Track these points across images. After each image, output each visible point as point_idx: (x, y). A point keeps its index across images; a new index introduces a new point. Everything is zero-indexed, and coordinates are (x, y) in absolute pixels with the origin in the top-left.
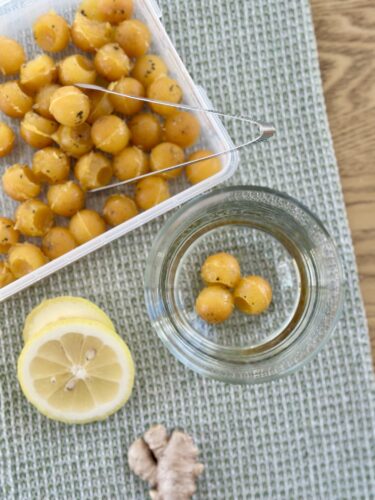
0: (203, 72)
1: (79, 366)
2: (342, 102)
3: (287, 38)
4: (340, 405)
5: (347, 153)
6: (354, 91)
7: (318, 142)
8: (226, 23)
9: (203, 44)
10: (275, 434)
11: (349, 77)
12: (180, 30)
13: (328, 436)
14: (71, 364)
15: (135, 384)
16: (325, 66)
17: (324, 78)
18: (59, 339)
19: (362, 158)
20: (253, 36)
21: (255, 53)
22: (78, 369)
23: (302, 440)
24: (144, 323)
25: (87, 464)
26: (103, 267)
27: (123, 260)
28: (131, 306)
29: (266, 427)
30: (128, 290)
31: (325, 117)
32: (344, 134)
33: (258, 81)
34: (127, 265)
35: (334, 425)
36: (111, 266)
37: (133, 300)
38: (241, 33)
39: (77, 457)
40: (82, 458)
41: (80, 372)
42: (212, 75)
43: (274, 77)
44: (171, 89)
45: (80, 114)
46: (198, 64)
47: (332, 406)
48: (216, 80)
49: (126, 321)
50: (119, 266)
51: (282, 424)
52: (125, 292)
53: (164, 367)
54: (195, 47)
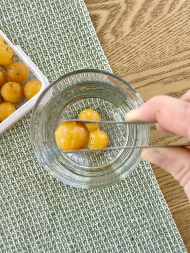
0: (26, 35)
3: (70, 8)
4: (144, 207)
5: (117, 64)
6: (114, 28)
7: (100, 63)
8: (33, 5)
9: (22, 20)
10: (112, 231)
11: (109, 21)
12: (8, 15)
13: (142, 226)
16: (94, 18)
17: (95, 25)
19: (126, 65)
20: (50, 10)
21: (53, 20)
23: (128, 231)
24: (23, 185)
28: (14, 177)
29: (106, 228)
30: (9, 168)
31: (101, 48)
32: (113, 54)
33: (59, 35)
34: (6, 154)
35: (144, 219)
37: (14, 173)
38: (43, 10)
42: (32, 36)
43: (68, 31)
44: (7, 50)
46: (22, 32)
47: (140, 209)
48: (35, 39)
49: (12, 186)
51: (115, 225)
52: (8, 170)
53: (40, 208)
54: (19, 22)
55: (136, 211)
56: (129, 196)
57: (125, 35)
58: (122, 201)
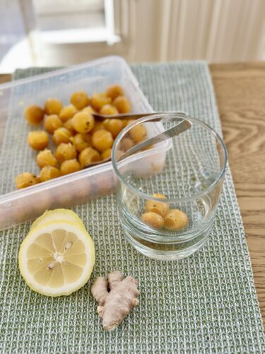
1: (60, 253)
2: (234, 149)
4: (232, 309)
5: (237, 172)
10: (186, 323)
13: (223, 328)
14: (54, 251)
15: (93, 270)
18: (50, 233)
19: (246, 175)
22: (58, 255)
23: (205, 329)
24: (105, 245)
25: (50, 330)
26: (85, 212)
27: (98, 209)
28: (98, 235)
29: (179, 317)
34: (100, 213)
36: (90, 212)
37: (101, 232)
39: (44, 324)
40: (47, 326)
41: (59, 258)
45: (88, 123)
50: (95, 213)
51: (191, 317)
55: (221, 310)
56: (218, 292)
57: (251, 152)
58: (209, 294)
